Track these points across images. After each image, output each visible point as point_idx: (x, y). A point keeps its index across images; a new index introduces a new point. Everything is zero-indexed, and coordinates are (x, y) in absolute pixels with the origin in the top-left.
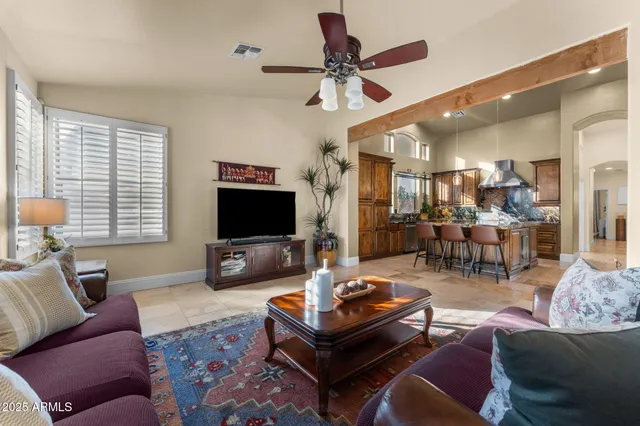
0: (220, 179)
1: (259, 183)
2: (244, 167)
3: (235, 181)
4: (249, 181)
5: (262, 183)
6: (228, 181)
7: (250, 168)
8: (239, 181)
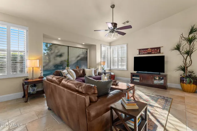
0: (139, 54)
1: (153, 53)
2: (147, 49)
3: (144, 54)
4: (149, 53)
5: (154, 53)
6: (142, 54)
7: (149, 49)
8: (145, 54)
